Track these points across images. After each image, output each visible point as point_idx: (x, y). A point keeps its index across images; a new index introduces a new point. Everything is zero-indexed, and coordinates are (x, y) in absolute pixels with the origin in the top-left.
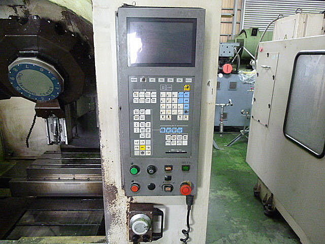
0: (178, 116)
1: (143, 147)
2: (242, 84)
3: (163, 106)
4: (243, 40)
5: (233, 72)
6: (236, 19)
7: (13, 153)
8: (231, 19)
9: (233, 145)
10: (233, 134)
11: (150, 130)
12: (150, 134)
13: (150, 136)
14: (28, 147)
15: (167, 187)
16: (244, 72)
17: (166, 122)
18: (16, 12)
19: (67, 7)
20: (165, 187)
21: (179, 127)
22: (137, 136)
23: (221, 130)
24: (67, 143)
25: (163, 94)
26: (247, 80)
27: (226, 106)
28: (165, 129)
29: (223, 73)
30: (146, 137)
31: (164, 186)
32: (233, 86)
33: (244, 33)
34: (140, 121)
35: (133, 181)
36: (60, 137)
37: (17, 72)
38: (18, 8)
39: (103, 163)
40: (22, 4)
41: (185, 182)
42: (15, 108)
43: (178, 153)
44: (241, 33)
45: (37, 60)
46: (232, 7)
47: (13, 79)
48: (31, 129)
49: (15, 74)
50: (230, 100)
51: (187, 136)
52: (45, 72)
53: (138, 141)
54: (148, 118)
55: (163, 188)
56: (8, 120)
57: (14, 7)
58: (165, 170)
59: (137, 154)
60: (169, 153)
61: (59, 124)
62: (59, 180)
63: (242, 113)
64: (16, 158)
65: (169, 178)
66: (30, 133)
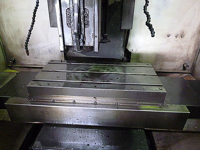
7: (14, 60)
14: (28, 55)
24: (96, 50)
36: (84, 37)
42: (10, 8)
48: (30, 31)
56: (5, 24)
66: (29, 36)
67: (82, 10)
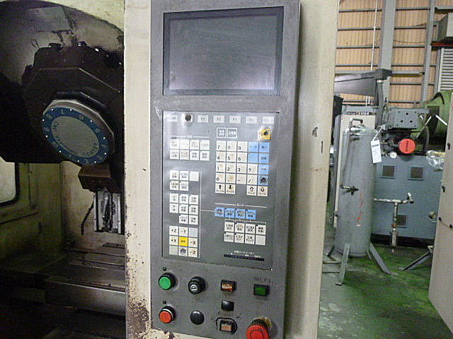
0: (248, 187)
1: (185, 241)
2: (432, 172)
3: (221, 167)
4: (439, 107)
5: (416, 153)
6: (428, 78)
7: (73, 243)
8: (419, 80)
9: (415, 269)
10: (417, 251)
11: (197, 210)
12: (197, 217)
13: (197, 220)
15: (224, 322)
16: (436, 152)
17: (225, 197)
18: (62, 41)
19: (109, 21)
20: (222, 322)
21: (251, 208)
22: (175, 219)
23: (394, 242)
24: (119, 232)
25: (221, 144)
26: (441, 165)
27: (401, 203)
28: (223, 209)
29: (399, 153)
30: (190, 223)
31: (220, 320)
32: (417, 174)
33: (439, 98)
34: (180, 192)
35: (165, 303)
36: (111, 223)
37: (52, 120)
38: (63, 34)
39: (128, 264)
40: (68, 28)
41: (260, 318)
43: (247, 258)
44: (435, 97)
45: (77, 103)
46: (421, 62)
47: (47, 130)
49: (49, 122)
50: (410, 195)
51: (264, 227)
52: (86, 121)
53: (177, 228)
54: (193, 187)
55: (219, 324)
57: (59, 33)
58: (222, 289)
59: (173, 251)
60: (230, 256)
61: (112, 202)
62: (109, 287)
63: (431, 217)
64: (77, 250)
65: (230, 307)
67: (110, 203)
